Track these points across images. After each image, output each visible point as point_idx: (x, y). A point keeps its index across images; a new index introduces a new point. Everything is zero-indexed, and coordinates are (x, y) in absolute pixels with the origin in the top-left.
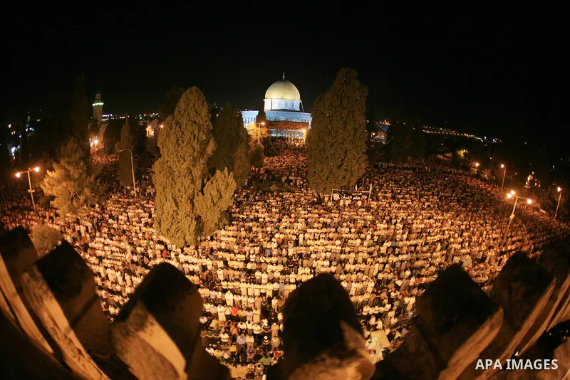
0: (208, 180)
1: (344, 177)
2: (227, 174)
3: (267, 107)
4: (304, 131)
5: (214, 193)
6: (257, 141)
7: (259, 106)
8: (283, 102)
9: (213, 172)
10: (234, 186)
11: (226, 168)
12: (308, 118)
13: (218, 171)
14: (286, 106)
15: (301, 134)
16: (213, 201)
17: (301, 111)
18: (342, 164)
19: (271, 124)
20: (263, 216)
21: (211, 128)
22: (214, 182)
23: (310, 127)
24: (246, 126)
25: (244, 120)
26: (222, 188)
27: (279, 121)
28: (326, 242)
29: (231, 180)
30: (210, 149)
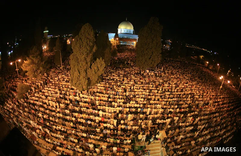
0: (93, 62)
1: (151, 63)
2: (101, 60)
3: (119, 32)
4: (135, 43)
5: (96, 68)
6: (114, 46)
7: (116, 31)
8: (126, 30)
9: (95, 59)
10: (104, 65)
11: (101, 58)
12: (137, 37)
13: (98, 59)
14: (127, 31)
15: (133, 44)
16: (95, 72)
17: (134, 34)
18: (151, 57)
19: (120, 39)
20: (116, 78)
21: (95, 40)
22: (96, 63)
23: (137, 41)
24: (110, 39)
25: (109, 37)
26: (99, 66)
27: (124, 38)
28: (142, 91)
29: (103, 62)
30: (94, 50)
